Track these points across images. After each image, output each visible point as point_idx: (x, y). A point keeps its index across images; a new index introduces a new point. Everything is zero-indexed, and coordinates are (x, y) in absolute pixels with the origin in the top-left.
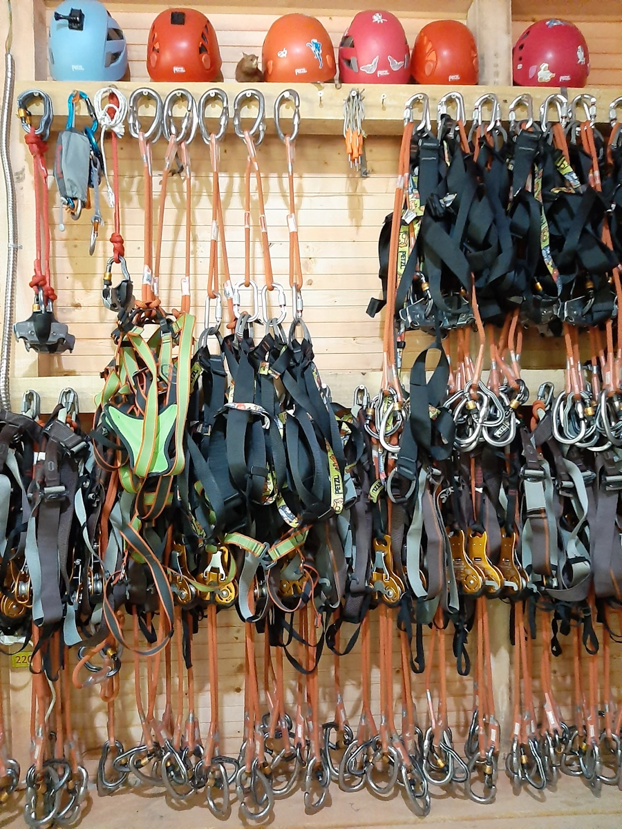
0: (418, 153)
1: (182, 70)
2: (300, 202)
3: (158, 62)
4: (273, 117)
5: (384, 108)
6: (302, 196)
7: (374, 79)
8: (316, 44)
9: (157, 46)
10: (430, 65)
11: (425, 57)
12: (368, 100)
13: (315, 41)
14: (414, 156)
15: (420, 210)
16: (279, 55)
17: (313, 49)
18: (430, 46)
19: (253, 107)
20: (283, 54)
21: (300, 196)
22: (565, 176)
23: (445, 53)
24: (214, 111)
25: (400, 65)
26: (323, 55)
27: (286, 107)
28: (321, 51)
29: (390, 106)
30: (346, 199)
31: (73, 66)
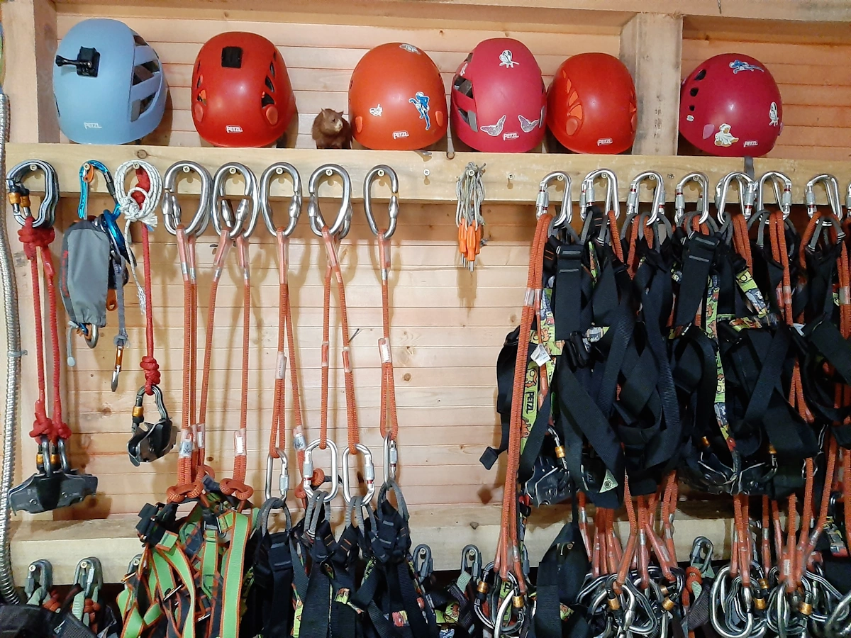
0: (555, 262)
1: (238, 129)
2: (397, 278)
3: (205, 116)
4: (362, 196)
5: (510, 185)
6: (400, 270)
7: (499, 146)
8: (422, 99)
9: (203, 95)
10: (573, 124)
11: (566, 111)
12: (490, 175)
13: (421, 95)
14: (549, 265)
15: (556, 346)
16: (371, 111)
17: (418, 106)
18: (574, 97)
19: (335, 182)
20: (377, 112)
21: (397, 270)
22: (747, 294)
23: (593, 103)
24: (284, 189)
25: (534, 124)
26: (432, 113)
27: (380, 183)
28: (428, 108)
29: (519, 183)
30: (455, 273)
31: (85, 123)
